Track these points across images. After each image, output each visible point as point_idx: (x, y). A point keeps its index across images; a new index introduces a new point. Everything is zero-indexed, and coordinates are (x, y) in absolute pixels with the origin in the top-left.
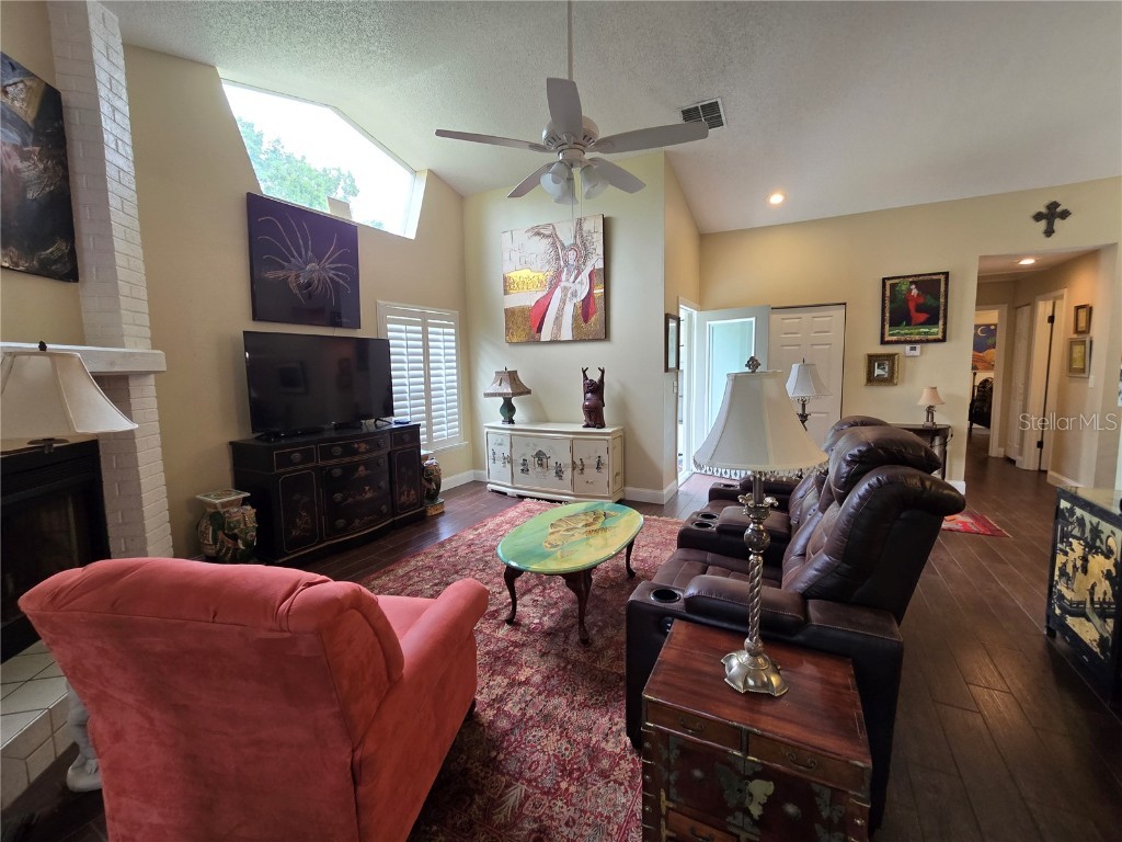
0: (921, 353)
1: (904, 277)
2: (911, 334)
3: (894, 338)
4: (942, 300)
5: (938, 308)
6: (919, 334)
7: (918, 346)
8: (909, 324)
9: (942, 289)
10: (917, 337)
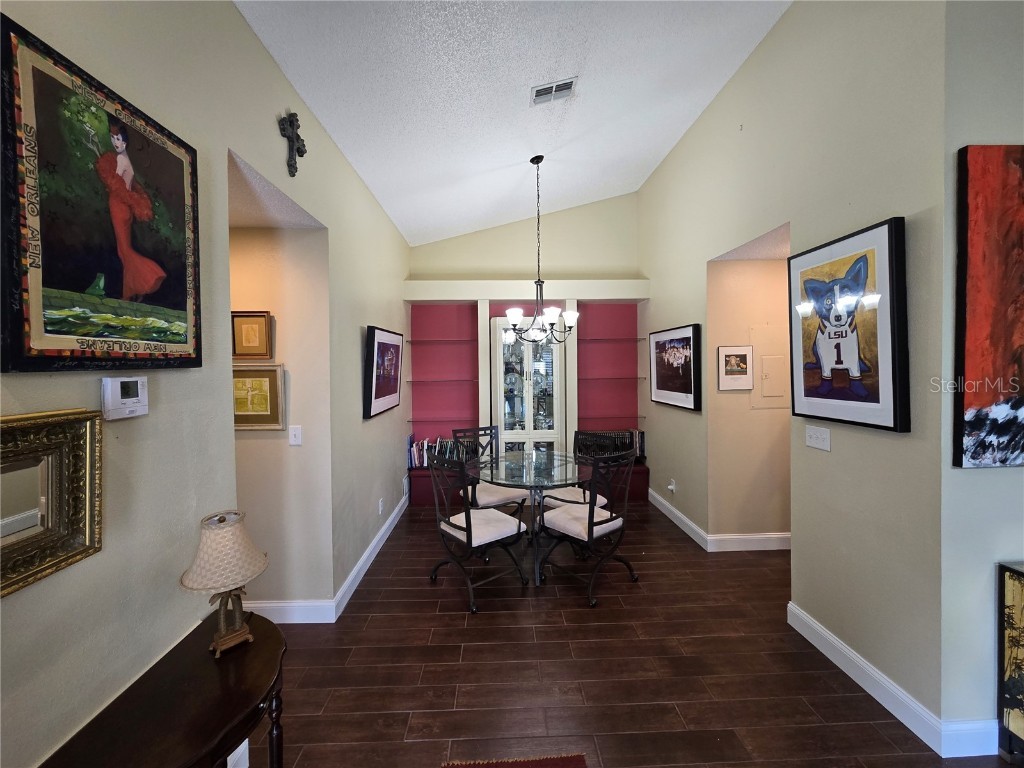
0: (153, 402)
1: (100, 87)
2: (122, 330)
3: (68, 343)
4: (189, 234)
5: (182, 256)
6: (146, 333)
7: (141, 380)
8: (114, 290)
9: (188, 200)
10: (142, 347)
